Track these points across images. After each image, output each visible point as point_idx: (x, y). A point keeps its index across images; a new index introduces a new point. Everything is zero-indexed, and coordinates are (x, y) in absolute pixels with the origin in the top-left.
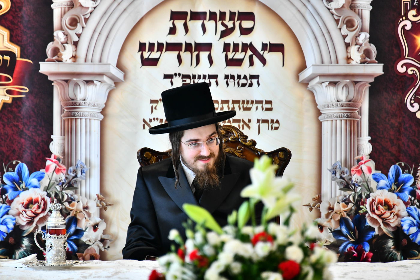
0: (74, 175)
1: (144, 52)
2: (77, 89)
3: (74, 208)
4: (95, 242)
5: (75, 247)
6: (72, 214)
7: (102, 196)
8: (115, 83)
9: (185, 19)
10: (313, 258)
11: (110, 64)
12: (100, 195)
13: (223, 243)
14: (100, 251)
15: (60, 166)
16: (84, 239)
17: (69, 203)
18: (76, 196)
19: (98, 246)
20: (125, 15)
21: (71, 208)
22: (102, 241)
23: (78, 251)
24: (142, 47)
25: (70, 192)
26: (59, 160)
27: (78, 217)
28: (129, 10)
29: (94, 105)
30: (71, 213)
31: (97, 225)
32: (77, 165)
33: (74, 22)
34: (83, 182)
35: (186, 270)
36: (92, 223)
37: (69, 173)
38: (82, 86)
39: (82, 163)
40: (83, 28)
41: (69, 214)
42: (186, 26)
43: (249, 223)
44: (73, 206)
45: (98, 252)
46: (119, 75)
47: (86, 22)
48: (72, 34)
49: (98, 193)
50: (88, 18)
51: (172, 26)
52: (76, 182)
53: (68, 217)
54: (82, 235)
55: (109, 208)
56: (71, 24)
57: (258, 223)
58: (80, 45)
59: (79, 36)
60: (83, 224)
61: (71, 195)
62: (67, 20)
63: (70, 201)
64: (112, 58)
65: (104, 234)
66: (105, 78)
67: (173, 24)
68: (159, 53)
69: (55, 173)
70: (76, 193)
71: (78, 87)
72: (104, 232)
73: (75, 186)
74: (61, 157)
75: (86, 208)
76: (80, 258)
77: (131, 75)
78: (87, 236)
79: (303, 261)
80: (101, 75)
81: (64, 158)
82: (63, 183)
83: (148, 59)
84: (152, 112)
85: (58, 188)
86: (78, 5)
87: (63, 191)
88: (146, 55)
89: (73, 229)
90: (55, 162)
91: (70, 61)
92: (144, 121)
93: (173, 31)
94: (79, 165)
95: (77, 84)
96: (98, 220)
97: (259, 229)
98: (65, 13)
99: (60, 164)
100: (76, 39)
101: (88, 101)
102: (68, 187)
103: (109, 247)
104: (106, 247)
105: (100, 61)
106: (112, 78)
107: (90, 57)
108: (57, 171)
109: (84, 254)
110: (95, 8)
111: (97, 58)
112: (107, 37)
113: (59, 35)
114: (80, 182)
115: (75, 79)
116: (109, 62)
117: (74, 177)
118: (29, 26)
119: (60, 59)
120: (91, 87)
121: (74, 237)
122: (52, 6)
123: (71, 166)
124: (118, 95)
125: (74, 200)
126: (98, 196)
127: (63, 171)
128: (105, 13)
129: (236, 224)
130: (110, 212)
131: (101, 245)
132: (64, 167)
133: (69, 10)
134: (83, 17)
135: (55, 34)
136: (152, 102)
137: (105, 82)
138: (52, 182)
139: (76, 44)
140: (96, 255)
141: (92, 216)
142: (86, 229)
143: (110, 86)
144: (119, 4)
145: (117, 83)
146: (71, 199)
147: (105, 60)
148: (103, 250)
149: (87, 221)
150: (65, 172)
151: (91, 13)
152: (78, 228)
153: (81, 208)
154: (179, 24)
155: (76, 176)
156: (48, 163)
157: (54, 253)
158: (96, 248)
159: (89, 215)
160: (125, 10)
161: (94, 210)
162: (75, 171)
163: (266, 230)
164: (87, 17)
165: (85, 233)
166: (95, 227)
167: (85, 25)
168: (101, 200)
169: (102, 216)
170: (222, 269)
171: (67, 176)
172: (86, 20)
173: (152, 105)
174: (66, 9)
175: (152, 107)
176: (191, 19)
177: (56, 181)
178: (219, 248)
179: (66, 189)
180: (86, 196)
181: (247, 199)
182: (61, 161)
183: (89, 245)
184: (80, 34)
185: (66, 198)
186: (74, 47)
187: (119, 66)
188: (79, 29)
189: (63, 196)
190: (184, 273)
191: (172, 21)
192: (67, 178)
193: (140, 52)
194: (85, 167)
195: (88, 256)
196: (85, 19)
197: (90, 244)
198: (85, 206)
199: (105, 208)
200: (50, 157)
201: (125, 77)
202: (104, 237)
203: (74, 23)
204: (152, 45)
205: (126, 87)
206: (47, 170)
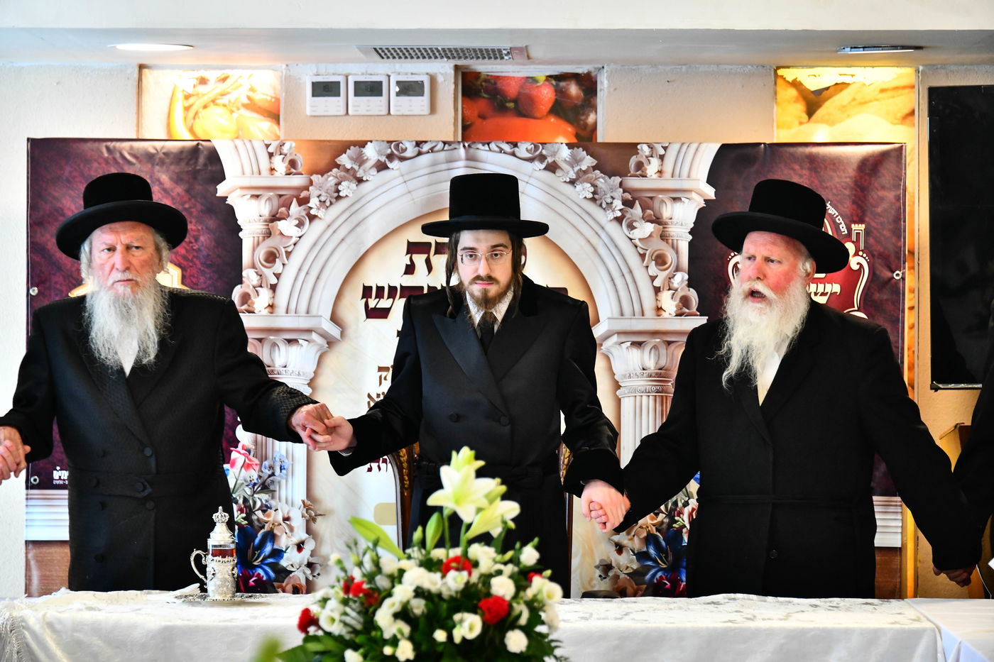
0: (270, 473)
1: (369, 300)
2: (274, 351)
3: (271, 519)
4: (300, 567)
5: (272, 574)
6: (267, 528)
7: (309, 503)
8: (328, 343)
9: (428, 253)
10: (530, 593)
11: (321, 316)
12: (306, 501)
13: (402, 572)
14: (307, 579)
15: (250, 460)
16: (284, 563)
17: (264, 511)
18: (273, 503)
19: (304, 573)
20: (344, 246)
21: (266, 519)
22: (310, 565)
23: (276, 580)
24: (367, 292)
25: (264, 497)
26: (249, 451)
27: (276, 532)
28: (348, 241)
29: (299, 374)
30: (267, 526)
31: (303, 543)
32: (274, 459)
33: (271, 257)
34: (283, 482)
35: (348, 610)
36: (295, 540)
37: (263, 469)
38: (282, 346)
39: (281, 455)
40: (284, 265)
41: (263, 527)
42: (428, 262)
43: (440, 544)
44: (269, 516)
45: (303, 582)
46: (334, 331)
47: (288, 258)
48: (269, 273)
49: (304, 497)
50: (291, 252)
51: (409, 263)
52: (273, 482)
53: (262, 531)
54: (282, 557)
55: (319, 519)
56: (267, 261)
57: (455, 543)
58: (279, 289)
59: (278, 276)
60: (283, 542)
61: (267, 501)
62: (261, 254)
63: (265, 509)
64: (324, 307)
65: (312, 556)
66: (314, 336)
67: (411, 259)
68: (391, 300)
69: (243, 469)
70: (273, 498)
71: (277, 348)
72: (313, 554)
73: (272, 488)
74: (252, 447)
75: (286, 519)
76: (279, 590)
77: (350, 332)
78: (288, 559)
79: (516, 597)
80: (309, 331)
81: (256, 449)
82: (255, 484)
83: (375, 309)
84: (380, 383)
85: (248, 491)
86: (278, 232)
87: (255, 495)
88: (372, 303)
89: (268, 549)
90: (244, 454)
91: (265, 312)
92: (369, 396)
93: (410, 269)
94: (277, 459)
95: (274, 345)
96: (304, 536)
97: (456, 552)
98: (258, 244)
99: (251, 457)
100: (274, 280)
101: (290, 368)
102: (261, 489)
103: (319, 574)
104: (315, 574)
105: (308, 312)
106: (324, 335)
107: (293, 306)
108: (246, 466)
109: (284, 584)
110: (300, 237)
111: (303, 308)
112: (318, 278)
113: (249, 276)
114: (279, 482)
115: (272, 337)
116: (320, 314)
117: (270, 476)
118: (209, 262)
119: (250, 309)
120: (294, 349)
121: (270, 560)
122: (241, 234)
123: (266, 459)
124: (332, 361)
125: (271, 508)
126: (303, 502)
127: (254, 467)
128: (315, 244)
129: (423, 544)
130: (320, 526)
131: (308, 571)
132: (256, 461)
133: (264, 240)
134: (283, 250)
135: (244, 274)
136: (381, 369)
137: (314, 341)
138: (238, 482)
139: (273, 288)
140: (300, 585)
141: (295, 530)
142: (287, 549)
143: (322, 346)
144: (334, 232)
145: (331, 342)
146: (266, 506)
147: (314, 311)
148: (311, 578)
149: (289, 537)
150: (257, 468)
151: (295, 244)
152: (276, 547)
153: (280, 519)
154: (419, 259)
155: (273, 474)
156: (234, 455)
157: (219, 583)
158: (300, 576)
159: (291, 529)
160: (343, 240)
161: (298, 522)
162: (271, 467)
163: (465, 553)
164: (289, 250)
165: (285, 554)
166: (300, 547)
167: (286, 261)
168: (307, 508)
169: (309, 531)
170: (397, 608)
171: (261, 474)
172: (288, 254)
173: (380, 373)
174: (261, 239)
175: (380, 377)
176: (435, 253)
177: (245, 481)
178: (397, 578)
179: (259, 493)
180: (287, 503)
181: (439, 509)
182: (252, 453)
183: (291, 572)
184: (280, 274)
185: (258, 504)
186: (271, 291)
187: (334, 319)
188: (278, 267)
189: (255, 503)
190: (345, 614)
191: (409, 255)
192: (260, 477)
193: (365, 300)
194: (286, 461)
195: (289, 587)
196: (286, 252)
197: (292, 569)
198: (286, 516)
199: (314, 520)
200: (237, 447)
201: (342, 334)
202: (312, 560)
203: (271, 259)
204: (380, 290)
205: (343, 349)
206: (232, 466)
